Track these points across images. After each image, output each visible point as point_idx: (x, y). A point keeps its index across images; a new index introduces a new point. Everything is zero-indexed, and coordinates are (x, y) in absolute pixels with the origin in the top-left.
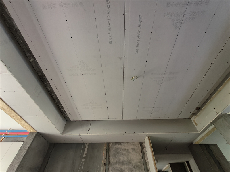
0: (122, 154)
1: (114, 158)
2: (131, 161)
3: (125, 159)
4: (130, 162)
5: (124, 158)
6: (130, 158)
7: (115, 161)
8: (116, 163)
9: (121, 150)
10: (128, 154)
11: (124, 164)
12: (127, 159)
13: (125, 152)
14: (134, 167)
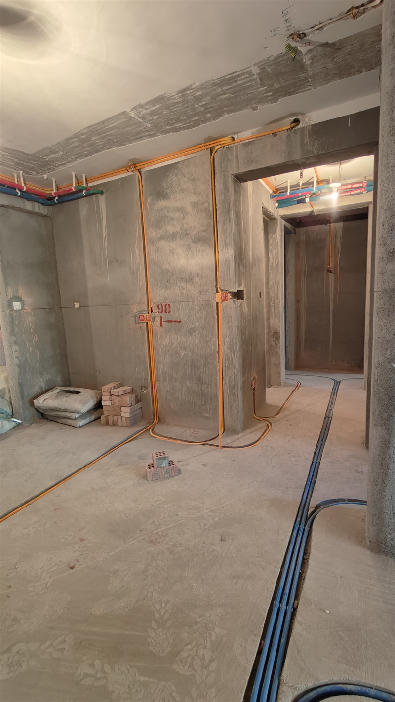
0: (172, 219)
1: (155, 231)
2: (188, 231)
3: (178, 228)
4: (187, 234)
5: (175, 226)
6: (186, 225)
7: (159, 236)
8: (161, 238)
9: (168, 212)
10: (183, 218)
11: (176, 239)
12: (181, 228)
13: (177, 215)
14: (194, 242)
